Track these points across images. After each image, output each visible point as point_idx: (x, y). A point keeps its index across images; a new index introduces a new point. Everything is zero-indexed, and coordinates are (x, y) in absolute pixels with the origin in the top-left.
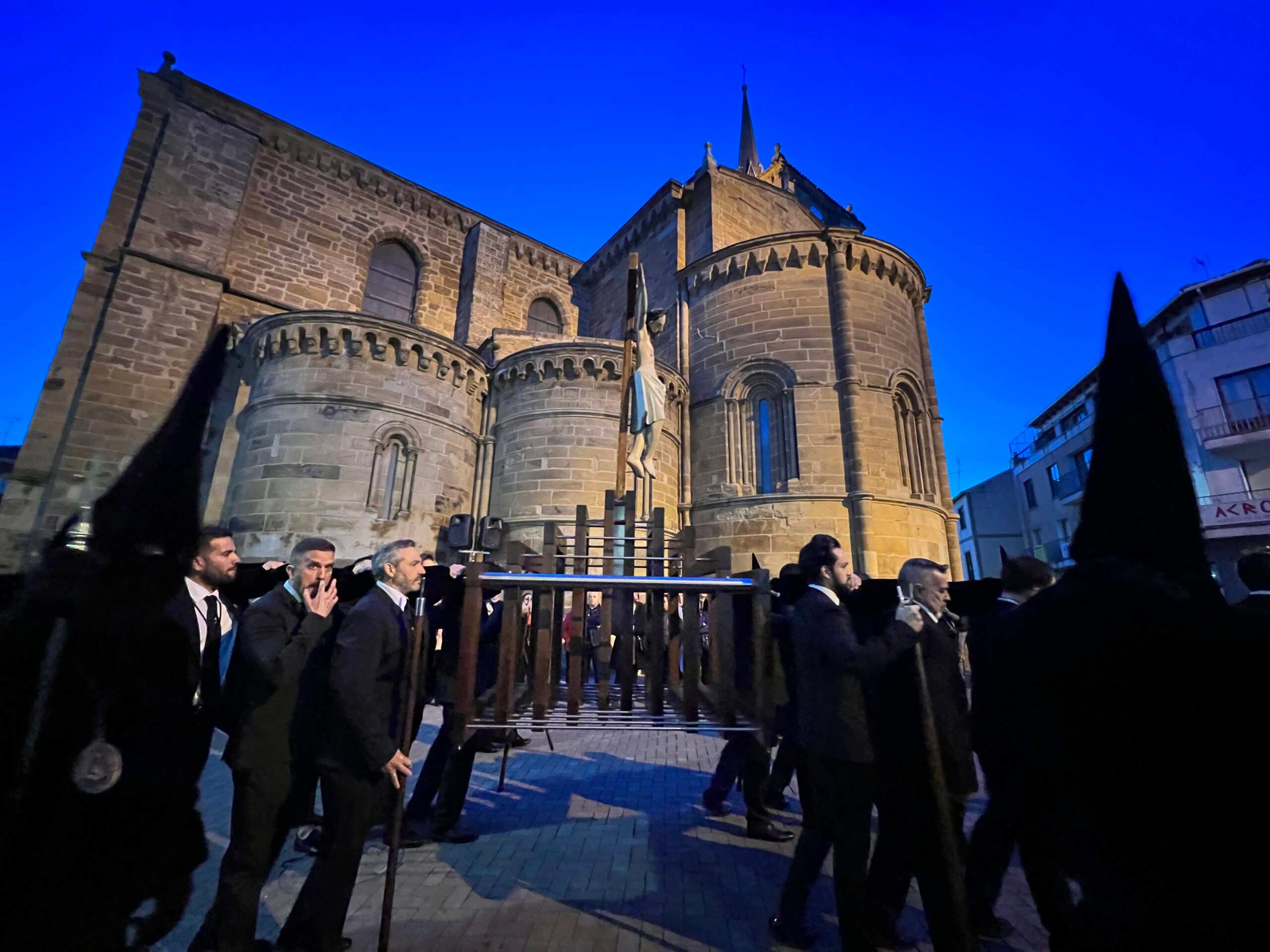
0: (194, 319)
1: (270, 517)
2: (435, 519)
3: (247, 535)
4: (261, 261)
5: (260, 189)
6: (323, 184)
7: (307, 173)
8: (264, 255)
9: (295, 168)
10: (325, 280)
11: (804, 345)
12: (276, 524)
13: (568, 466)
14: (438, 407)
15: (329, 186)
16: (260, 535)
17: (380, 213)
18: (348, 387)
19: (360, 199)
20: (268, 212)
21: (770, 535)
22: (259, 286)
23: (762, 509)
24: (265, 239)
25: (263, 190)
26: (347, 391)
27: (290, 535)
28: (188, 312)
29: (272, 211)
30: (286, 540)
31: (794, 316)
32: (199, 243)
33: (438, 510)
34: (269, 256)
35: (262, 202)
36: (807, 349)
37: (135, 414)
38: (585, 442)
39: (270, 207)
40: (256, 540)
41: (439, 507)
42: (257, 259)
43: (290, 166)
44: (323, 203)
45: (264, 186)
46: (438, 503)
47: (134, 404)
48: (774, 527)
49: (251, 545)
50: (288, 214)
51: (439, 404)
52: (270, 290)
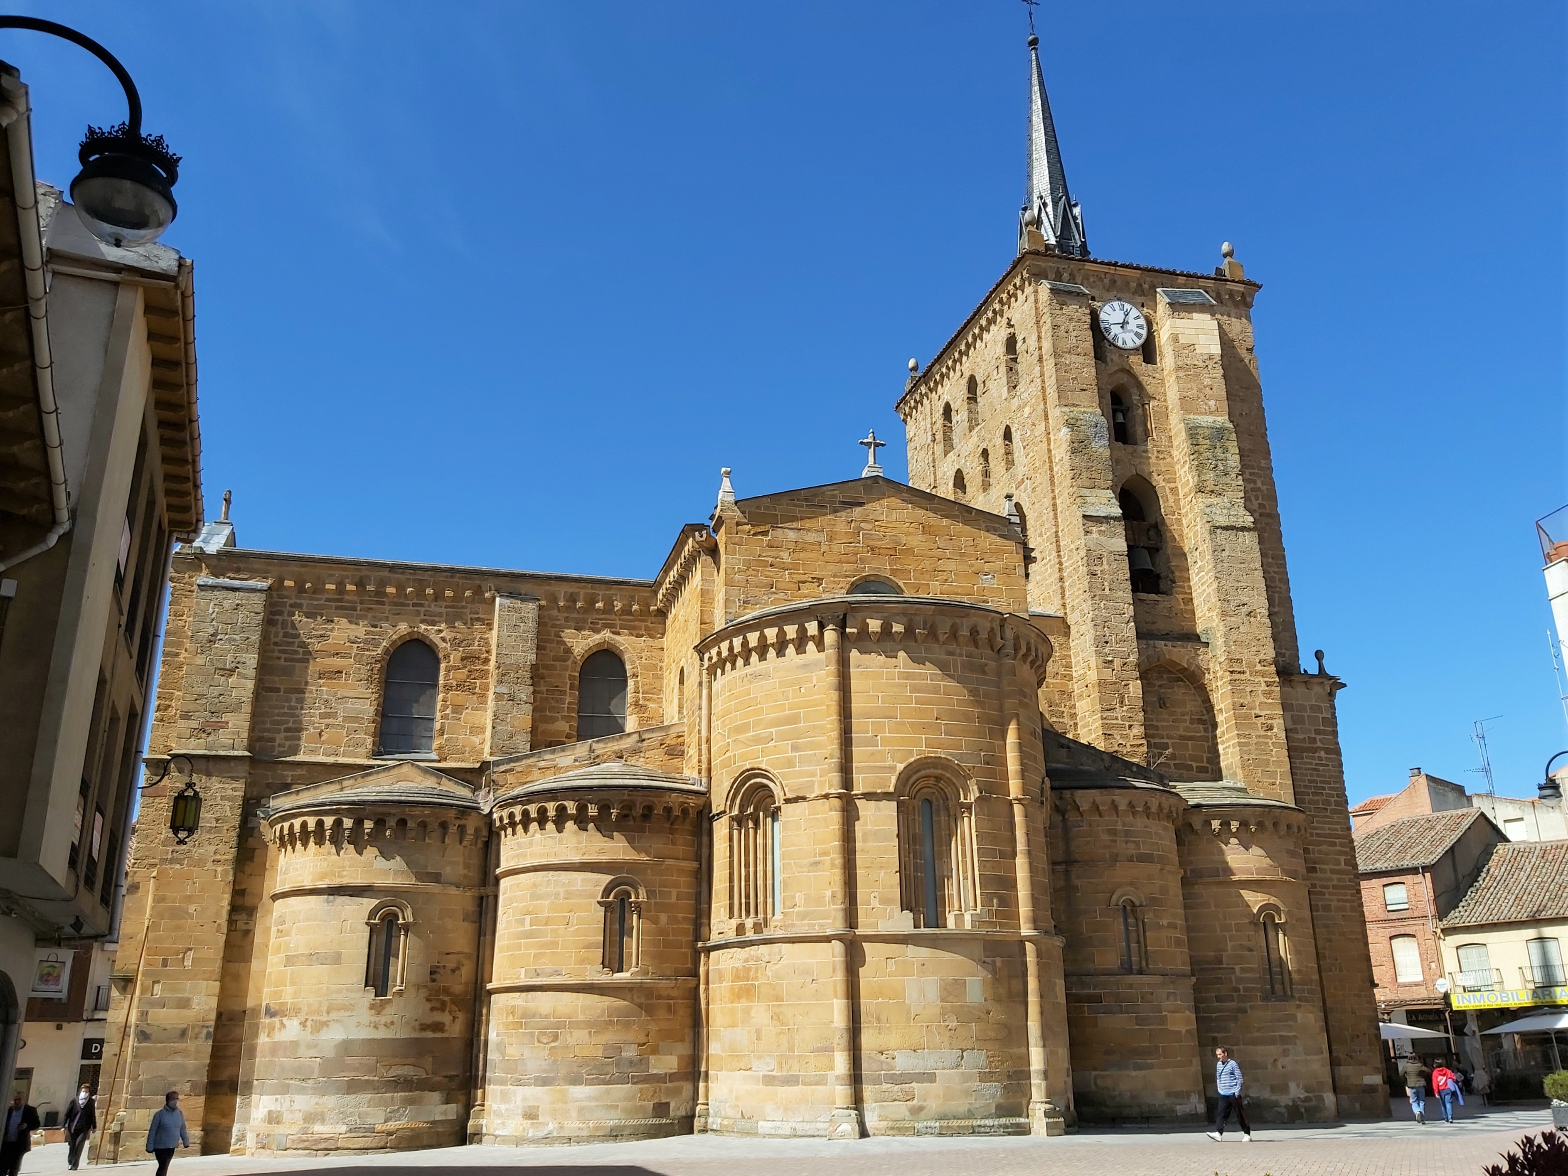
0: (227, 803)
1: (291, 1003)
2: (429, 990)
3: (276, 1020)
4: (279, 718)
5: (273, 640)
6: (330, 608)
7: (315, 603)
8: (282, 711)
9: (303, 601)
10: (341, 719)
11: (795, 748)
12: (297, 1011)
13: (546, 924)
14: (428, 873)
15: (337, 608)
16: (285, 1020)
17: (391, 616)
18: (344, 873)
19: (371, 609)
20: (282, 661)
21: (756, 983)
22: (279, 745)
23: (752, 953)
24: (282, 693)
25: (277, 640)
26: (343, 877)
27: (307, 1019)
28: (223, 798)
29: (286, 660)
30: (304, 1024)
31: (787, 712)
32: (224, 725)
33: (433, 981)
34: (286, 710)
35: (276, 654)
36: (797, 754)
37: (192, 909)
38: (562, 895)
39: (284, 656)
40: (283, 1025)
41: (434, 977)
42: (276, 718)
43: (299, 601)
44: (331, 630)
45: (276, 636)
46: (431, 973)
47: (189, 899)
48: (759, 975)
49: (280, 1029)
50: (300, 656)
51: (430, 870)
52: (290, 746)
